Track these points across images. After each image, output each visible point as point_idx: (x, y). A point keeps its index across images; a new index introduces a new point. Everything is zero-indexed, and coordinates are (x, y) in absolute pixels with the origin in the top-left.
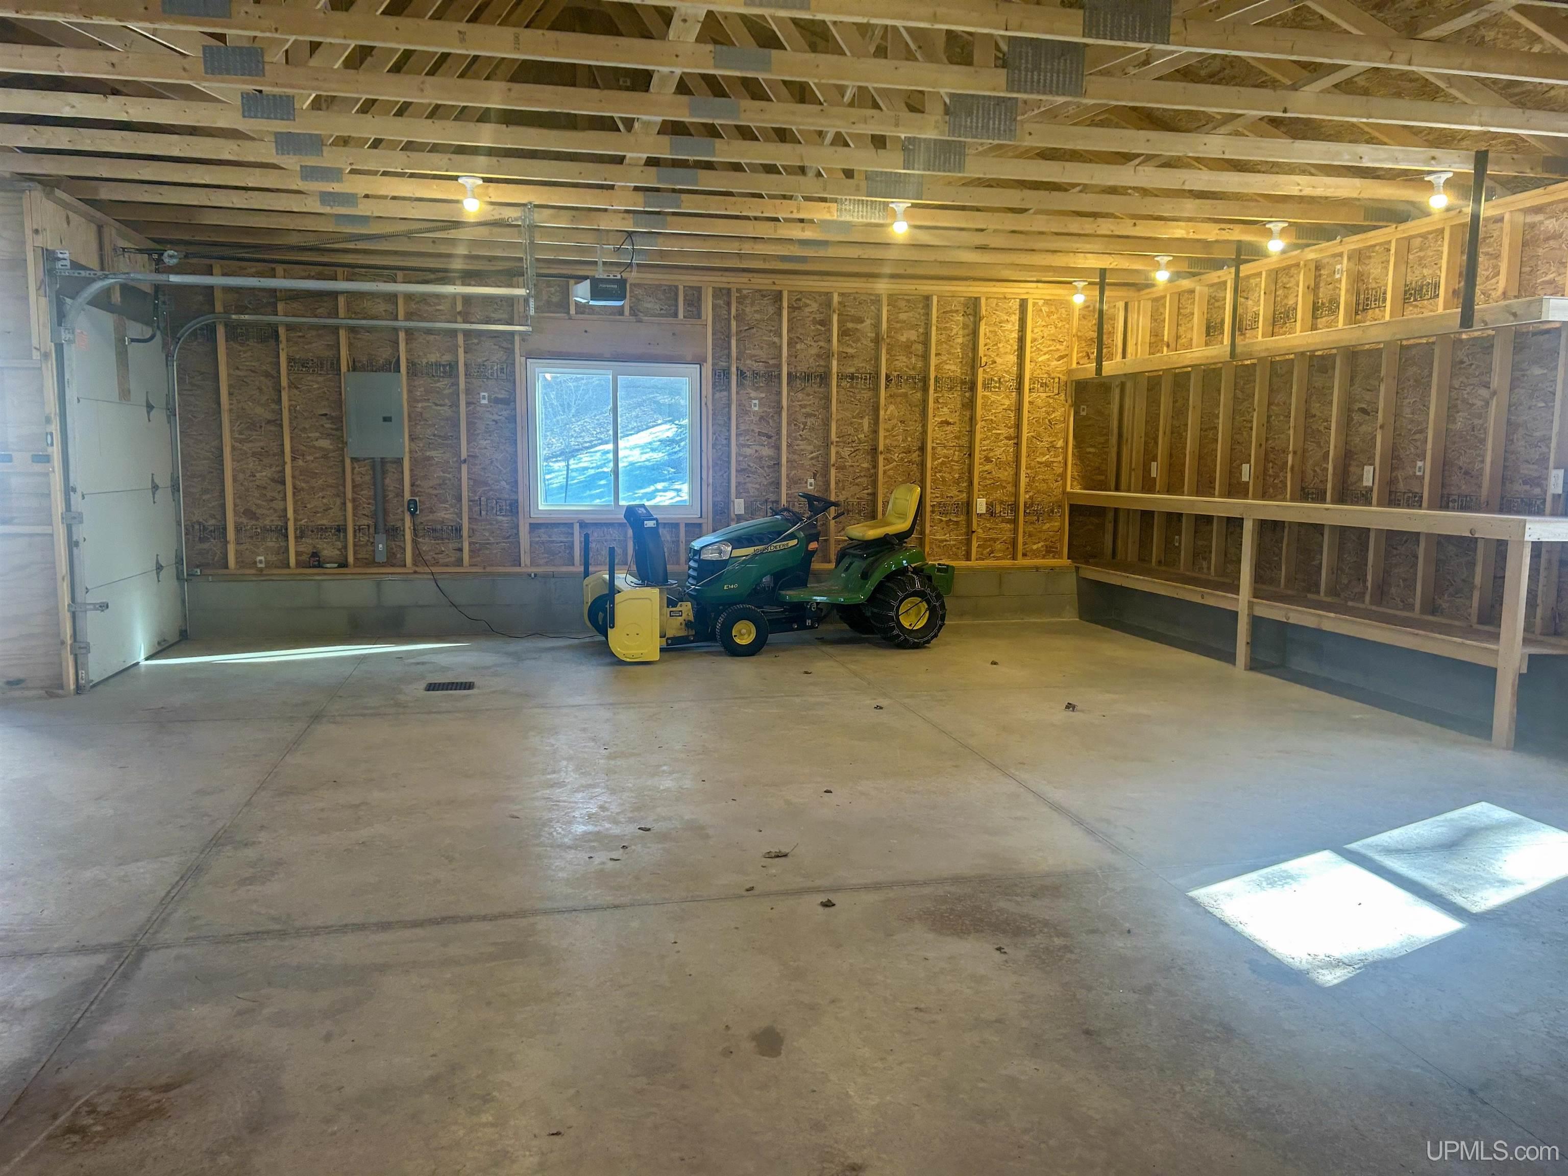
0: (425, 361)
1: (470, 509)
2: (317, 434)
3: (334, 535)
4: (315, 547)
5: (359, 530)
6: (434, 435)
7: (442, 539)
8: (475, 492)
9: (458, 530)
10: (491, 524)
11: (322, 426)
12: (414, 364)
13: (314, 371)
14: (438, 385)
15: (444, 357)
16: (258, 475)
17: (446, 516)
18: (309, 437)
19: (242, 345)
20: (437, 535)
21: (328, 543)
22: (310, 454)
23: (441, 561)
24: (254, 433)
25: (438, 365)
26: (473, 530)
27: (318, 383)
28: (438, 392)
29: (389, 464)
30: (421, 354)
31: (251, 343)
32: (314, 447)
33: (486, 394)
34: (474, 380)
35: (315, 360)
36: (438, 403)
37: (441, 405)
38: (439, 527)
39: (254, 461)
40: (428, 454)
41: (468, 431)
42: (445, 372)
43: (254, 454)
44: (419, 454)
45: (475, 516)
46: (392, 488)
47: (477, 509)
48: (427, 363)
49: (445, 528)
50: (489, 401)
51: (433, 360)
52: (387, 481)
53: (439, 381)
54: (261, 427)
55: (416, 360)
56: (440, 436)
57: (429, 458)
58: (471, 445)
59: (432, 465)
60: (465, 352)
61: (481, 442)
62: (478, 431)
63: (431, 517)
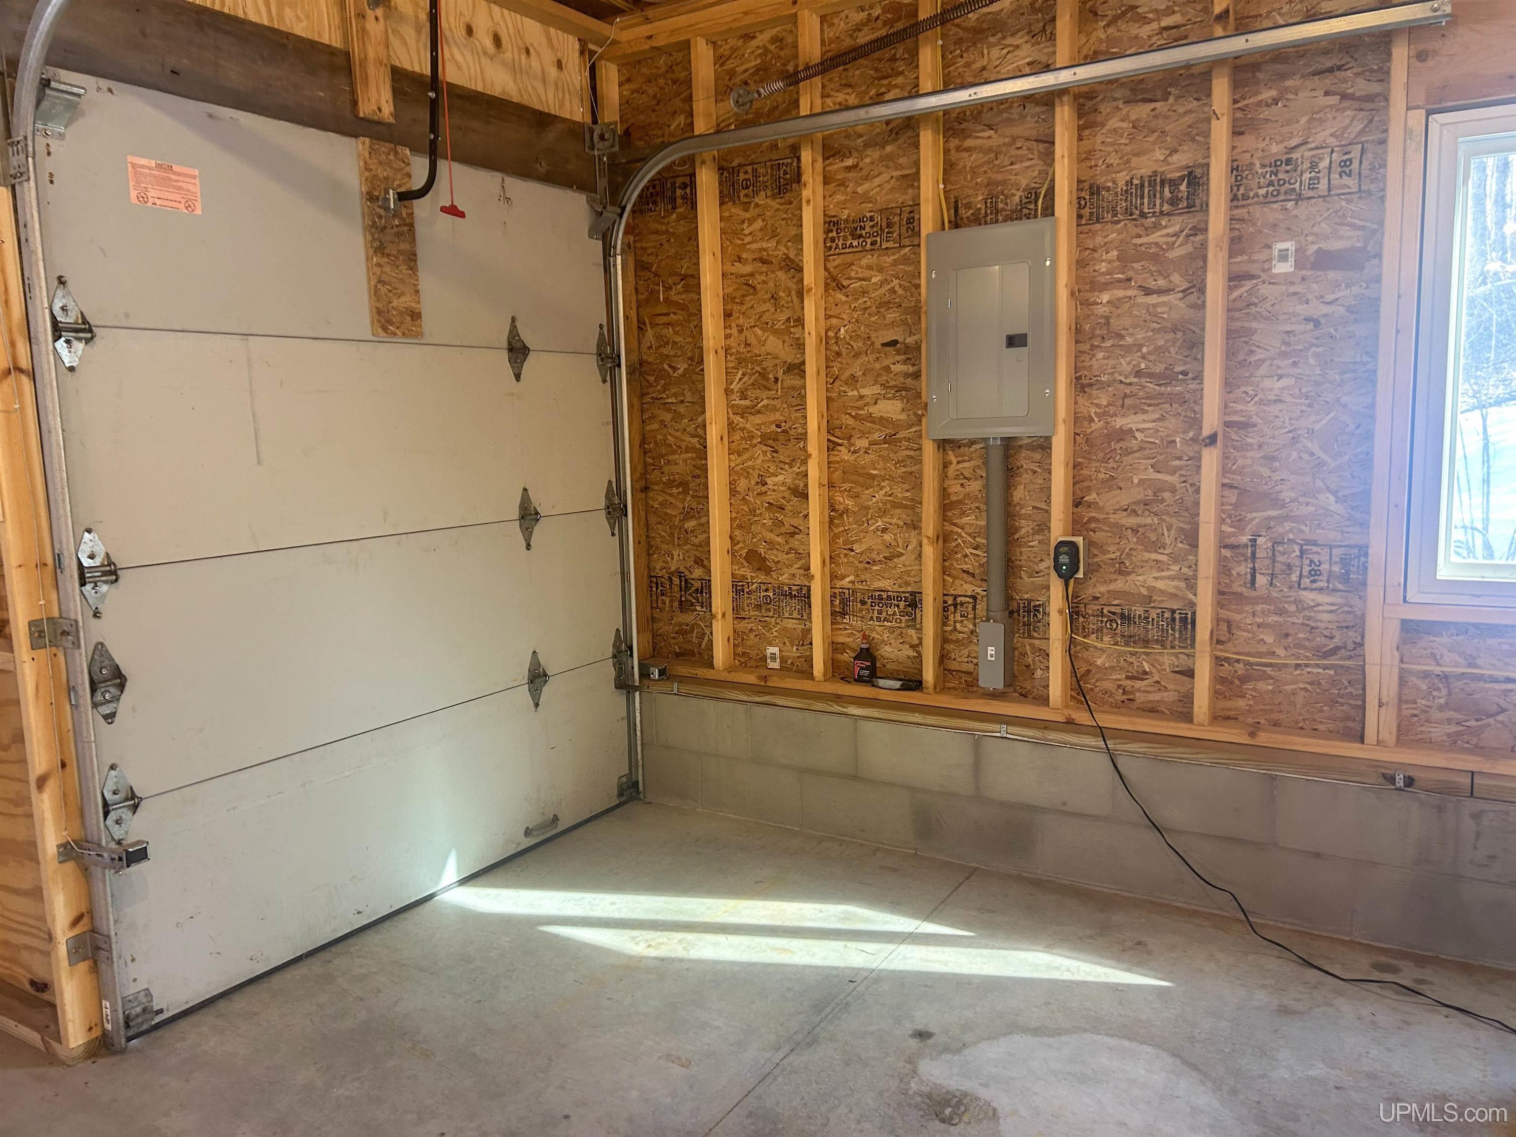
0: (1122, 178)
1: (1223, 568)
2: (877, 389)
3: (904, 613)
4: (865, 637)
5: (955, 605)
6: (1138, 373)
7: (1146, 642)
8: (1240, 523)
9: (1188, 622)
10: (1281, 612)
11: (887, 369)
12: (1095, 190)
13: (873, 243)
14: (1155, 237)
15: (1175, 158)
16: (769, 481)
17: (1160, 585)
18: (861, 397)
19: (746, 207)
20: (1133, 629)
21: (892, 630)
22: (863, 434)
23: (1140, 697)
24: (765, 394)
25: (1156, 181)
26: (1229, 623)
27: (881, 270)
28: (1155, 258)
29: (1024, 453)
30: (1113, 160)
31: (760, 199)
32: (870, 418)
33: (1290, 245)
34: (1256, 211)
35: (877, 218)
36: (1152, 284)
37: (1160, 292)
38: (1139, 610)
39: (764, 453)
40: (1119, 422)
41: (1230, 354)
42: (1174, 201)
43: (765, 439)
44: (1097, 425)
45: (1237, 588)
46: (1028, 510)
47: (1243, 569)
48: (1129, 183)
49: (1153, 614)
50: (1299, 265)
51: (1146, 172)
52: (1019, 494)
53: (1156, 226)
54: (776, 379)
55: (1101, 180)
56: (1151, 375)
57: (1124, 434)
58: (1239, 392)
59: (1128, 452)
60: (1237, 132)
61: (1267, 383)
62: (1260, 355)
63: (1119, 585)
